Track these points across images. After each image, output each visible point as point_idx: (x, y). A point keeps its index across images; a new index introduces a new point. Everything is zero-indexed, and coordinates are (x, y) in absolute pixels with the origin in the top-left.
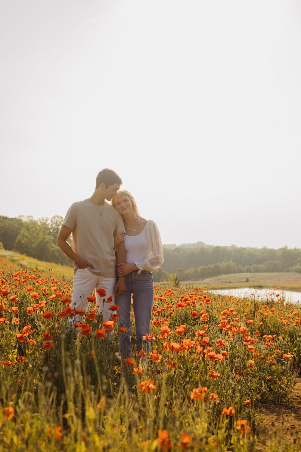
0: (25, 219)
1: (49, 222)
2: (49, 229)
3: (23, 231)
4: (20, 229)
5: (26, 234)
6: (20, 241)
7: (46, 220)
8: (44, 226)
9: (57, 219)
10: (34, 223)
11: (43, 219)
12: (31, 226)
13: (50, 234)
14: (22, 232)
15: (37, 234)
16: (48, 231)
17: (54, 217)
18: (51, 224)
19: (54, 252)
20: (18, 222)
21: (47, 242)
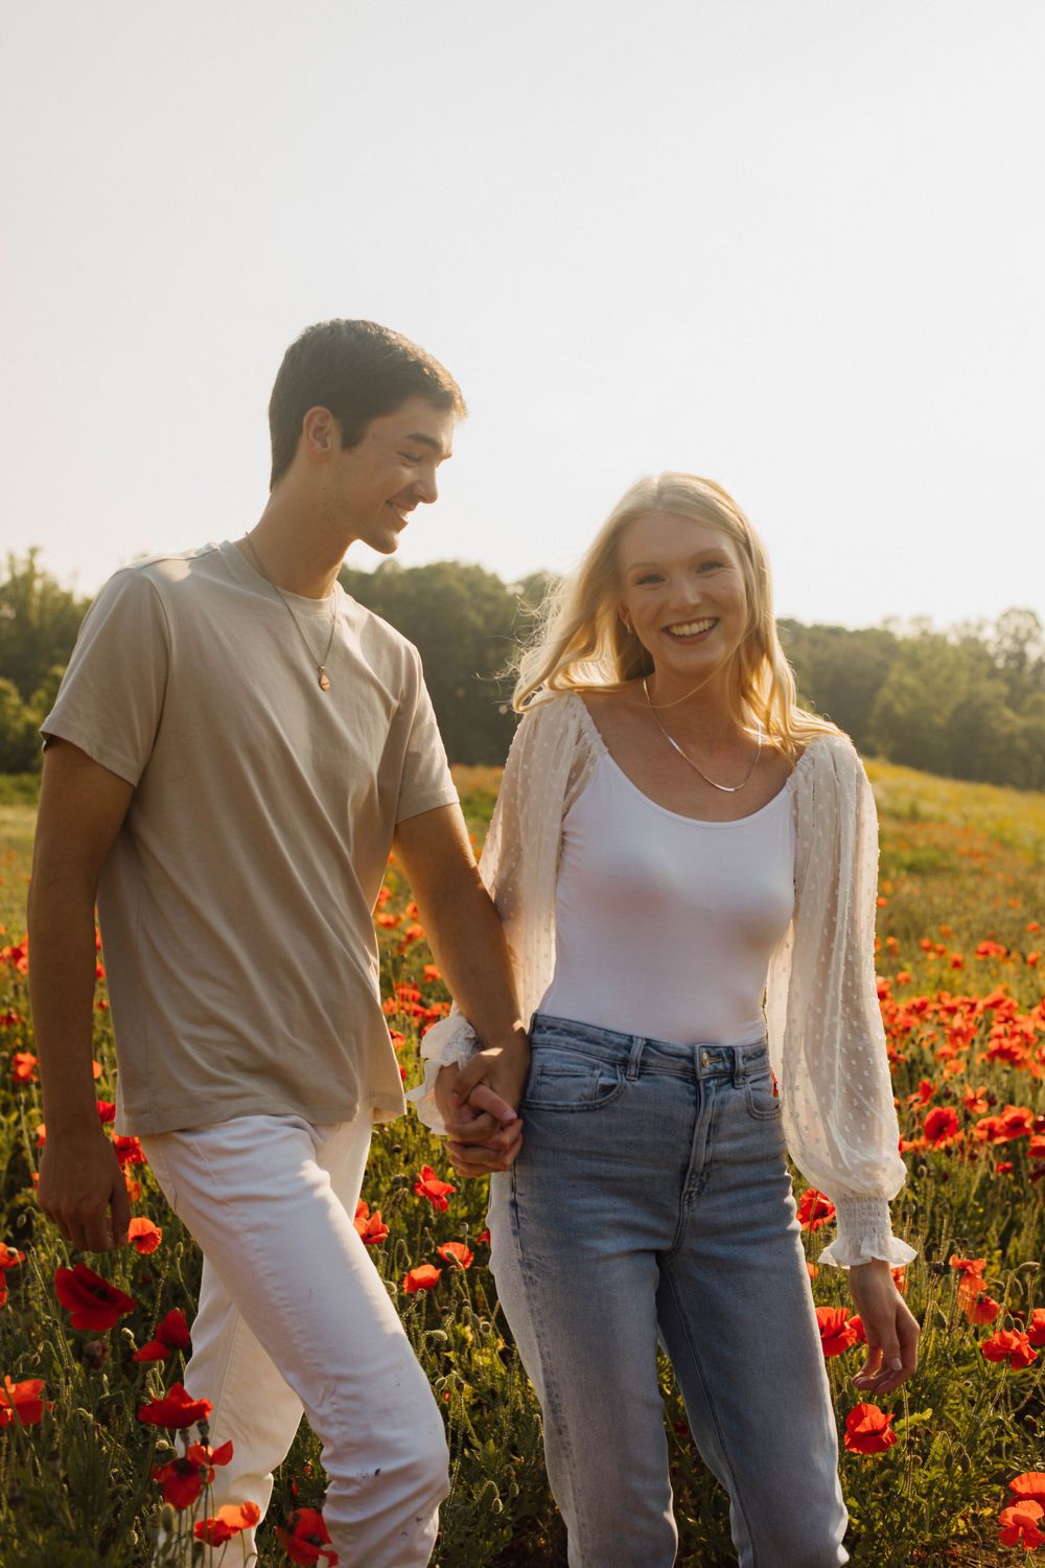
0: (904, 631)
1: (989, 634)
2: (991, 659)
3: (898, 674)
4: (884, 666)
5: (910, 680)
6: (887, 710)
7: (980, 628)
8: (974, 650)
9: (1016, 620)
10: (935, 643)
11: (967, 625)
12: (924, 654)
13: (993, 673)
14: (893, 677)
15: (949, 680)
16: (984, 667)
17: (1006, 616)
18: (996, 640)
19: (1011, 738)
20: (881, 642)
21: (986, 706)
